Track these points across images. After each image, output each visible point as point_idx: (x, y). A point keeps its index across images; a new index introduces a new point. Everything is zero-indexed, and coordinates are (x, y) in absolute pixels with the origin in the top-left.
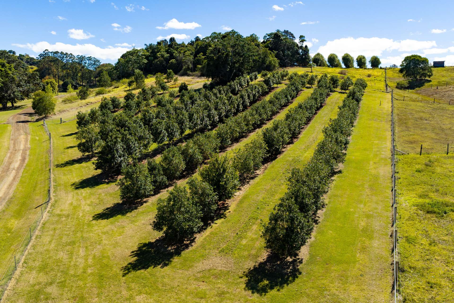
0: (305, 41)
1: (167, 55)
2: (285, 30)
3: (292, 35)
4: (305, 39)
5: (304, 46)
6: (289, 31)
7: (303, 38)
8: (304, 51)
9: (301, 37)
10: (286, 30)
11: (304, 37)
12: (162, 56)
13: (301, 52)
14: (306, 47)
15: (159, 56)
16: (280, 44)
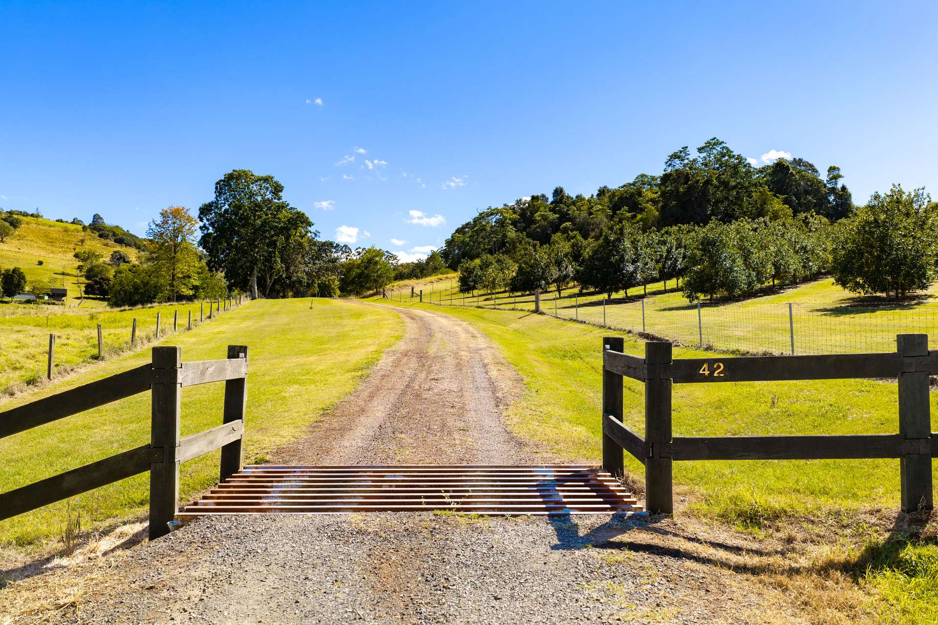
0: (840, 176)
1: (553, 217)
2: (794, 159)
3: (811, 166)
4: (841, 173)
5: (839, 186)
6: (805, 159)
7: (836, 172)
8: (841, 197)
9: (832, 169)
10: (797, 159)
11: (838, 169)
12: (545, 218)
13: (834, 200)
14: (844, 188)
15: (539, 218)
16: (789, 182)
